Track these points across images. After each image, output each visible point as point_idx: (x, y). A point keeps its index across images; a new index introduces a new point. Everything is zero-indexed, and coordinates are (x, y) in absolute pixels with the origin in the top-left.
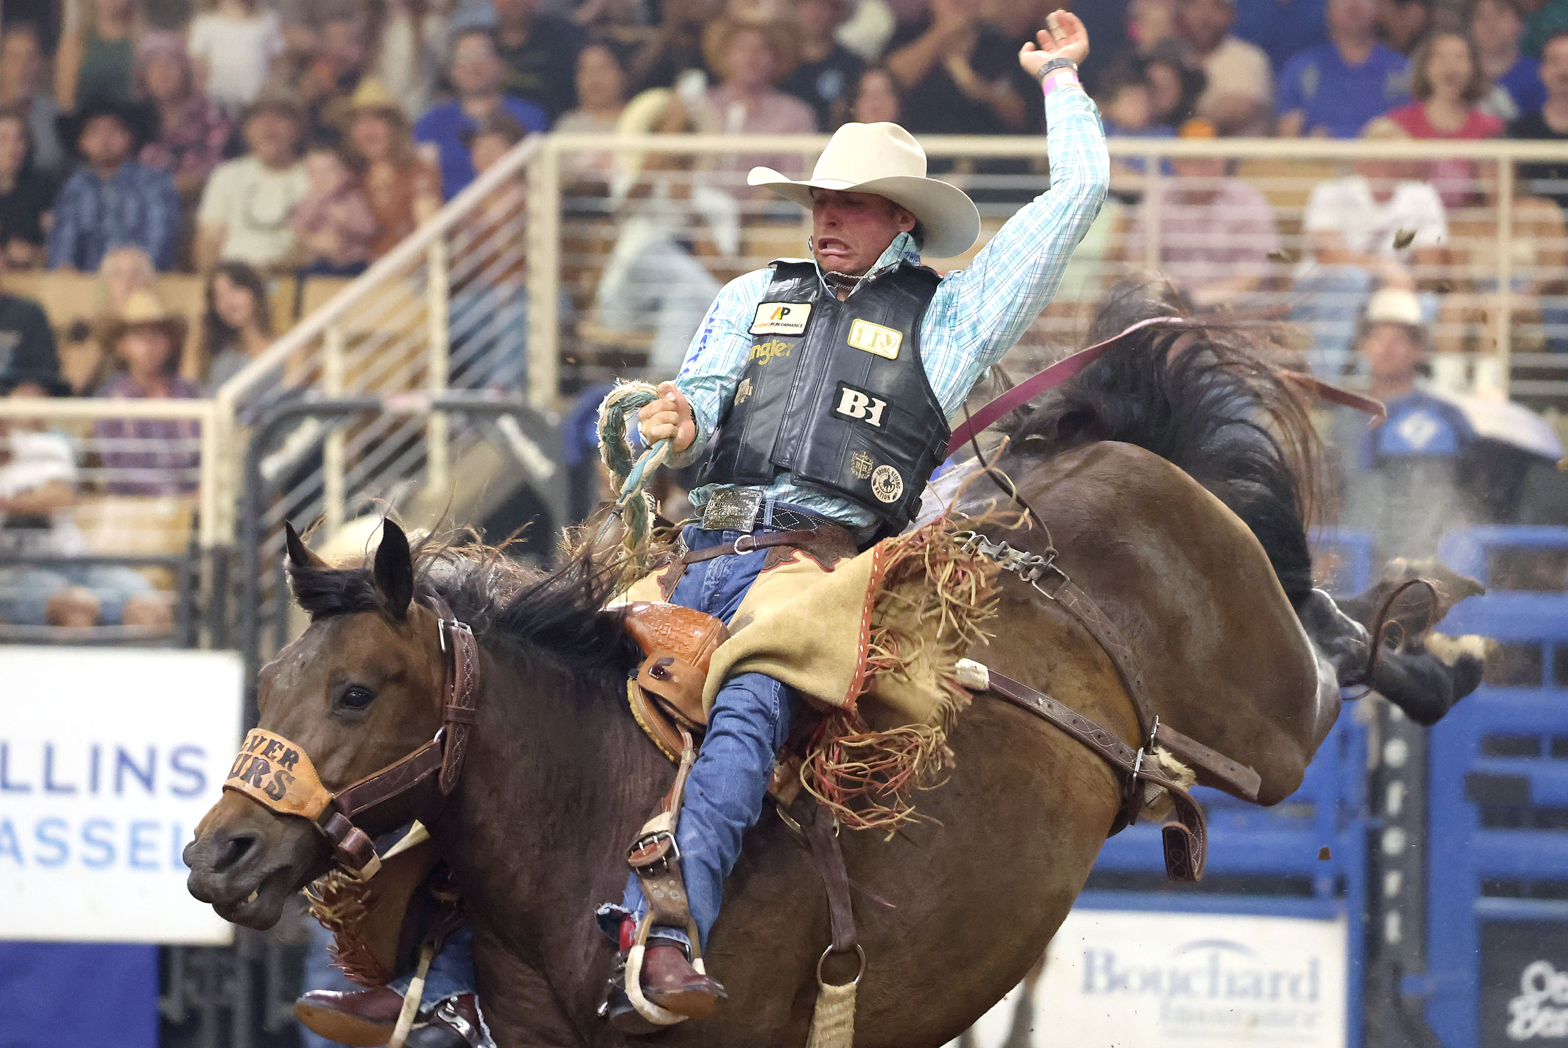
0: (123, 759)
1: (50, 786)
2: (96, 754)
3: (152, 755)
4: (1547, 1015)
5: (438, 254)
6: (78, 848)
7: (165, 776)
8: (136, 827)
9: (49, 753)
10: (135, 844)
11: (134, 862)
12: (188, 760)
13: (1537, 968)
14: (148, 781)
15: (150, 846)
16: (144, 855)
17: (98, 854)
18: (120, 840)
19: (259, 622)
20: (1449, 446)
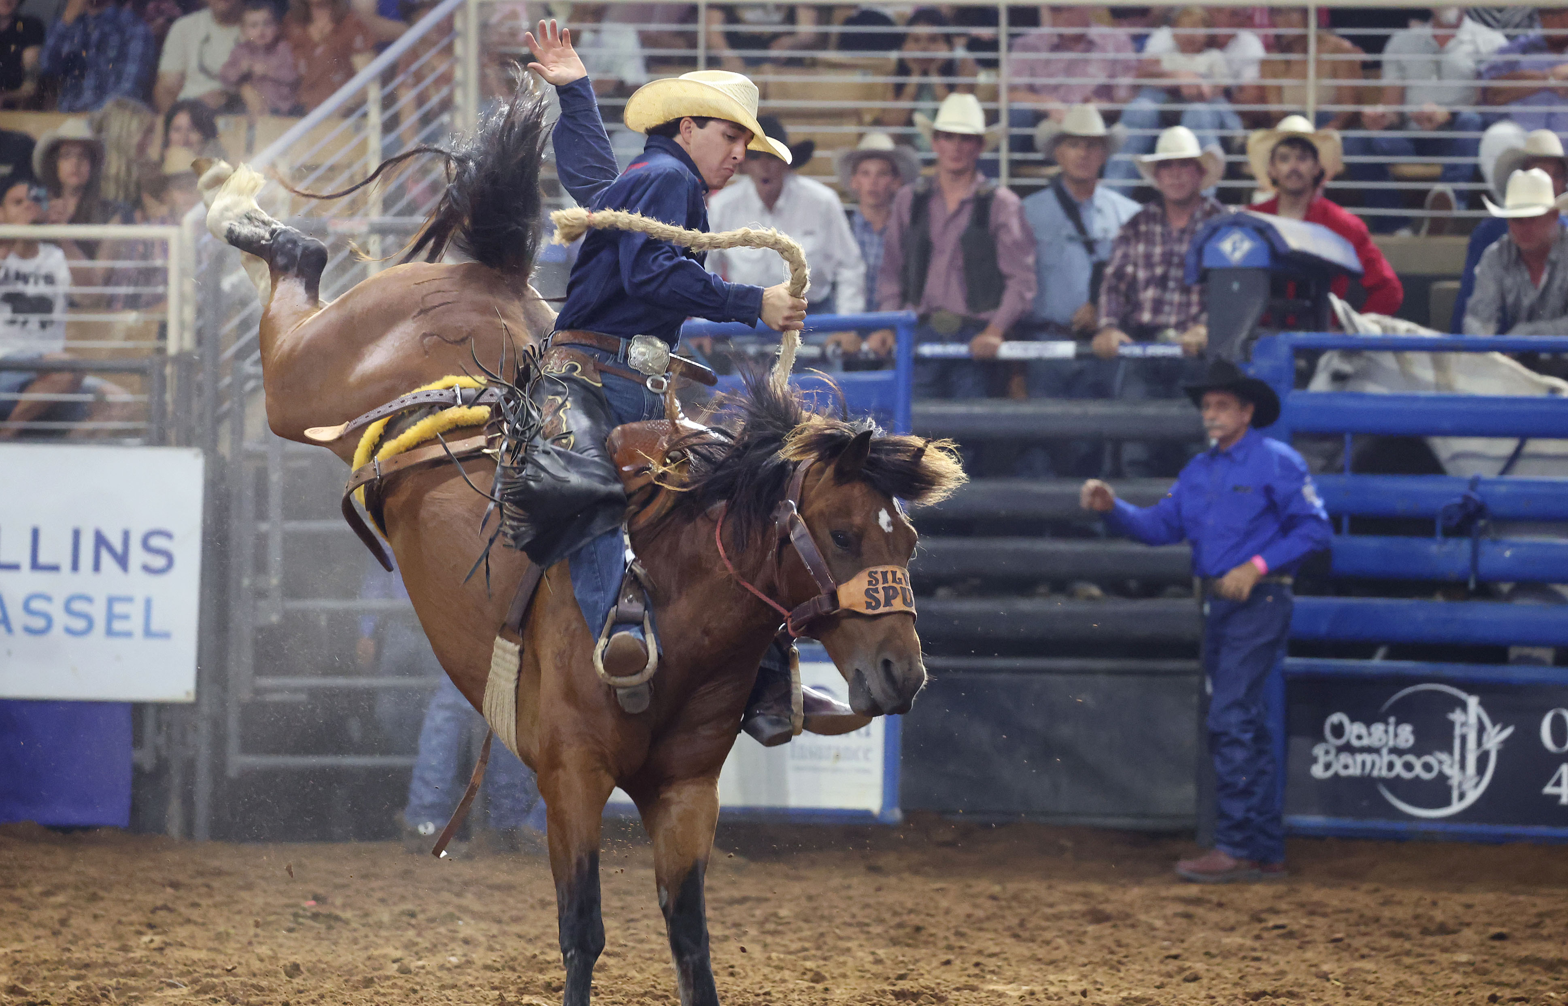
0: (100, 540)
1: (35, 565)
2: (77, 534)
3: (126, 536)
4: (1345, 758)
5: (375, 94)
6: (61, 619)
7: (137, 556)
8: (111, 601)
9: (35, 534)
10: (111, 617)
11: (110, 632)
12: (157, 542)
13: (1336, 718)
14: (122, 561)
15: (125, 617)
16: (118, 626)
17: (79, 624)
18: (98, 612)
19: (218, 420)
20: (1263, 260)
